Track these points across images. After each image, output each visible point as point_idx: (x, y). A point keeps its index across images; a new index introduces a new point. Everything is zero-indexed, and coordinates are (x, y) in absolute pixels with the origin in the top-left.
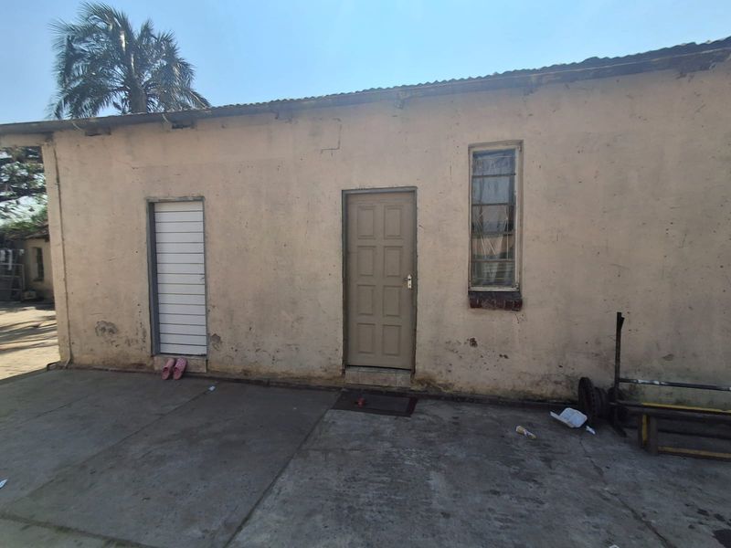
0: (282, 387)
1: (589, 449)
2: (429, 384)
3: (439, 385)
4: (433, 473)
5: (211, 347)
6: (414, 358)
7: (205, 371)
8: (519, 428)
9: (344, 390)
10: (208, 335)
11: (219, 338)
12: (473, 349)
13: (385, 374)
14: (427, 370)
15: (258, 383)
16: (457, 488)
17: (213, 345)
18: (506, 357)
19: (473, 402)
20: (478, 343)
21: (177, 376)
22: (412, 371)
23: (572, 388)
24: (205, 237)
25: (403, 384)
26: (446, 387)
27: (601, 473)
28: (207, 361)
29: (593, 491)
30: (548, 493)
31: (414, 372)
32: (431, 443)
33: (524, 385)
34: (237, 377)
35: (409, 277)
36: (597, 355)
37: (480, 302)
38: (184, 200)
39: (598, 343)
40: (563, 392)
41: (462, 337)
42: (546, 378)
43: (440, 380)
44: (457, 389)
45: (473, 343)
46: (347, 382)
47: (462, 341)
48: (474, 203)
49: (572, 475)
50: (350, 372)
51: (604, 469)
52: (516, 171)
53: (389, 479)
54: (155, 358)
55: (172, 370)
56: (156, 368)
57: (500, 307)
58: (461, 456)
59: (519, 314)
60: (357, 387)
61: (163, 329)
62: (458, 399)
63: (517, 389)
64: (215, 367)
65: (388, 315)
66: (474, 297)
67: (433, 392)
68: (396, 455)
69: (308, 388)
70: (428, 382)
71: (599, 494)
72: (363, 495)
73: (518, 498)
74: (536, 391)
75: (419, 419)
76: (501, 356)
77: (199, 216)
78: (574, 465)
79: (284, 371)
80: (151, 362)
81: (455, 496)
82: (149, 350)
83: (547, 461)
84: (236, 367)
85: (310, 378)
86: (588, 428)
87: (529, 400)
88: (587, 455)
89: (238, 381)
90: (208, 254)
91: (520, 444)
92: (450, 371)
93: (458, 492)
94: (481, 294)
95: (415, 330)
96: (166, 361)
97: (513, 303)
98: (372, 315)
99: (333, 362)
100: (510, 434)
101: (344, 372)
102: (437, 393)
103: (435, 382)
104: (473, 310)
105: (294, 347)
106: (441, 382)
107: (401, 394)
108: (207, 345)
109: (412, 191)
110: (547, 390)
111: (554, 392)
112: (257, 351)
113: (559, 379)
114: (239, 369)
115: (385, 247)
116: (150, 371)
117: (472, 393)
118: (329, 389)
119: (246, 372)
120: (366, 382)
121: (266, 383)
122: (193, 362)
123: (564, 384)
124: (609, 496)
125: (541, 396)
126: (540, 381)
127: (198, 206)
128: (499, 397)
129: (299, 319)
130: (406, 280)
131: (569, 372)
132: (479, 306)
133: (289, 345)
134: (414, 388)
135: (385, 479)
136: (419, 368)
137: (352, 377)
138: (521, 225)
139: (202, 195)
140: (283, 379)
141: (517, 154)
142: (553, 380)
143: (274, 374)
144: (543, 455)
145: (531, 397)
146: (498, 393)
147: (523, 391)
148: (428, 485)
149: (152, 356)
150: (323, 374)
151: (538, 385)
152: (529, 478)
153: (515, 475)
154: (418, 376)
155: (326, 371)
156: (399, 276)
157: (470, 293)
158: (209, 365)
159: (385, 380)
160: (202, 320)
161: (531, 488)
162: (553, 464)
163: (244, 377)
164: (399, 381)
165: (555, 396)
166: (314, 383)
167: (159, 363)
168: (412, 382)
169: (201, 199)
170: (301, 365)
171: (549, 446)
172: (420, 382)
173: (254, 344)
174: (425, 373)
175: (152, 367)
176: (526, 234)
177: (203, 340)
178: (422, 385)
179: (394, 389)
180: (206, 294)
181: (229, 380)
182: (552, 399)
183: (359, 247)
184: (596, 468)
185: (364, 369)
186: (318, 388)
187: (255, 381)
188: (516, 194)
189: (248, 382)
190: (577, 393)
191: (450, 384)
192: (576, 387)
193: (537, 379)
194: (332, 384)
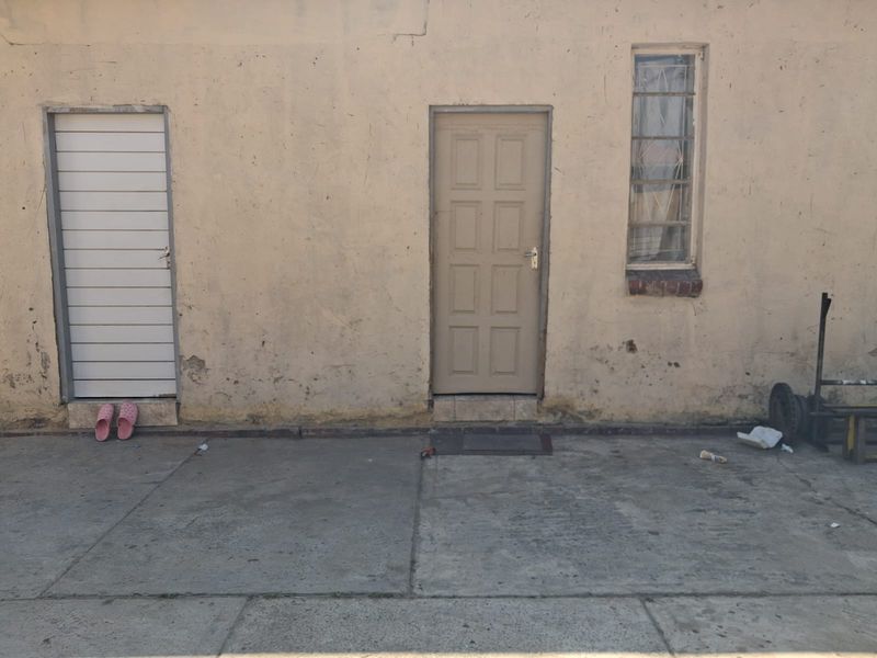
0: (325, 437)
1: (791, 466)
2: (564, 413)
3: (580, 413)
4: (617, 503)
5: (185, 380)
6: (543, 375)
7: (176, 423)
8: (704, 454)
9: (433, 431)
10: (179, 359)
11: (201, 363)
12: (631, 356)
13: (497, 402)
14: (560, 391)
15: (283, 433)
16: (655, 512)
17: (190, 375)
18: (677, 365)
19: (630, 433)
20: (638, 347)
21: (124, 433)
22: (539, 395)
23: (760, 402)
24: (169, 181)
25: (525, 416)
26: (590, 415)
27: (809, 485)
28: (178, 404)
29: (803, 499)
30: (757, 505)
31: (543, 396)
32: (598, 478)
33: (700, 405)
34: (240, 428)
35: (535, 251)
36: (792, 355)
37: (644, 285)
38: (125, 111)
39: (795, 338)
40: (749, 409)
41: (616, 339)
42: (728, 392)
43: (581, 406)
44: (605, 416)
45: (631, 347)
46: (436, 419)
47: (615, 345)
48: (635, 135)
49: (777, 488)
50: (439, 403)
51: (811, 481)
52: (697, 89)
53: (567, 514)
54: (70, 407)
55: (114, 423)
56: (73, 424)
57: (672, 292)
58: (644, 486)
59: (696, 302)
60: (454, 426)
61: (78, 352)
62: (607, 431)
63: (691, 411)
64: (193, 413)
65: (498, 312)
66: (634, 278)
67: (571, 424)
68: (561, 493)
69: (372, 434)
70: (563, 409)
71: (812, 500)
72: (543, 529)
73: (726, 512)
74: (715, 411)
75: (565, 456)
76: (670, 364)
77: (158, 142)
78: (777, 481)
79: (326, 410)
80: (61, 416)
81: (656, 518)
82: (56, 392)
83: (748, 480)
84: (237, 412)
85: (373, 418)
86: (785, 447)
87: (705, 424)
88: (788, 471)
89: (241, 434)
90: (176, 212)
91: (709, 469)
92: (596, 391)
93: (658, 514)
94: (643, 275)
95: (545, 332)
96: (96, 411)
97: (689, 286)
98: (473, 312)
99: (412, 389)
100: (694, 461)
101: (431, 403)
102: (576, 425)
103: (573, 409)
104: (632, 298)
105: (344, 370)
106: (583, 409)
107: (524, 429)
108: (177, 379)
109: (546, 113)
110: (728, 409)
111: (737, 411)
112: (276, 380)
113: (744, 392)
114: (243, 415)
115: (496, 202)
116: (60, 430)
117: (628, 422)
118: (407, 432)
119: (254, 419)
120: (467, 417)
121: (297, 433)
122: (149, 408)
123: (750, 397)
124: (822, 500)
125: (721, 417)
126: (721, 396)
127: (156, 123)
128: (666, 424)
129: (354, 323)
130: (527, 255)
131: (757, 380)
132: (642, 292)
133: (338, 367)
134: (542, 420)
135: (562, 514)
136: (550, 389)
137: (444, 411)
138: (702, 171)
139: (162, 103)
140: (325, 423)
141: (698, 63)
142: (737, 394)
143: (309, 418)
144: (741, 476)
145: (708, 420)
146: (664, 419)
147: (698, 413)
148: (619, 514)
149: (63, 403)
150: (397, 410)
151: (717, 401)
152: (732, 495)
153: (715, 495)
154: (547, 403)
155: (401, 404)
156: (518, 250)
157: (629, 273)
158: (182, 410)
159: (497, 412)
160: (167, 334)
161: (739, 504)
162: (755, 482)
163: (254, 427)
164: (521, 411)
165: (739, 416)
166: (380, 426)
167: (78, 417)
168: (539, 412)
169: (162, 110)
170: (358, 398)
171: (744, 467)
172: (552, 410)
173: (272, 369)
174: (559, 396)
175: (64, 423)
176: (708, 184)
177: (169, 370)
178: (555, 414)
179: (509, 425)
180: (173, 287)
181: (225, 434)
182: (736, 419)
183: (453, 202)
184: (802, 480)
185: (462, 398)
186: (389, 433)
187: (275, 431)
188: (695, 123)
189: (262, 434)
190: (766, 409)
191: (597, 410)
192: (766, 401)
193: (718, 393)
194: (412, 424)
